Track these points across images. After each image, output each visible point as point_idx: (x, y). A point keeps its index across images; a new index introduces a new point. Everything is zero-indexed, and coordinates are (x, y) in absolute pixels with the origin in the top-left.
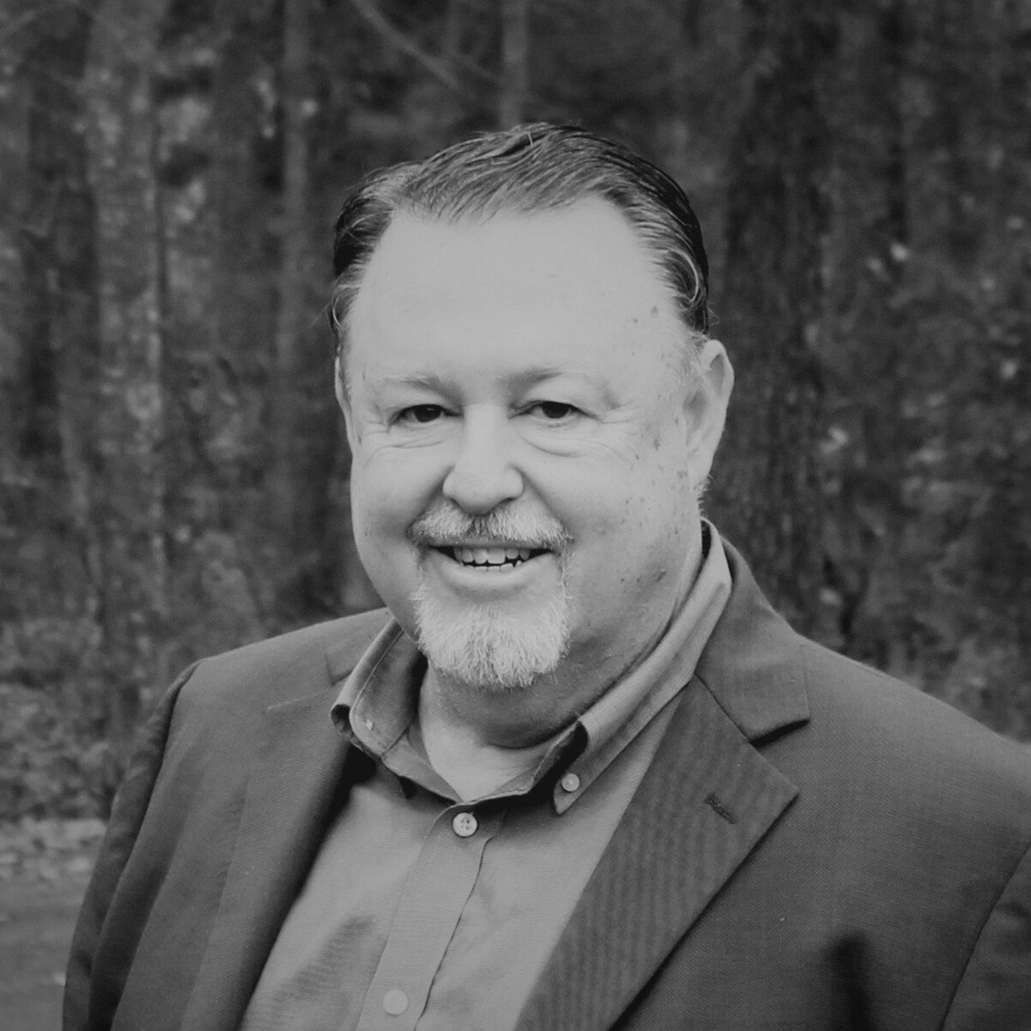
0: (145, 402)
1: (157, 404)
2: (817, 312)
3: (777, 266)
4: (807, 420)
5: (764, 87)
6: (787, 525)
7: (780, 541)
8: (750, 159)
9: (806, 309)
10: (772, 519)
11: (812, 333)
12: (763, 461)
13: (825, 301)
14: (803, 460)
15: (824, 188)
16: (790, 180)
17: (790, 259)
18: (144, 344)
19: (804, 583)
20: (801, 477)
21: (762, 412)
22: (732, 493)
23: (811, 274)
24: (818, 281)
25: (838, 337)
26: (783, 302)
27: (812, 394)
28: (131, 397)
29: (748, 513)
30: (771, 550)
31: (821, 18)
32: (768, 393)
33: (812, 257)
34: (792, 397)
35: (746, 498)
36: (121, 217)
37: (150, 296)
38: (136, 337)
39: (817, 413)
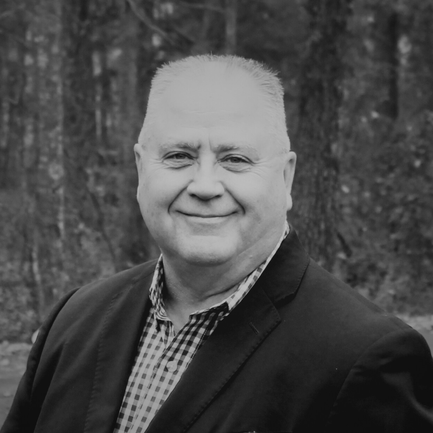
0: (57, 172)
1: (62, 172)
2: (336, 139)
3: (320, 120)
4: (332, 183)
5: (315, 46)
6: (323, 226)
7: (320, 233)
8: (309, 76)
9: (331, 137)
10: (316, 223)
11: (334, 147)
12: (313, 200)
13: (340, 134)
14: (330, 199)
15: (340, 88)
16: (325, 85)
17: (325, 117)
18: (56, 148)
19: (329, 250)
20: (329, 206)
21: (313, 180)
22: (300, 213)
23: (333, 123)
24: (337, 126)
25: (346, 149)
26: (322, 134)
27: (334, 173)
28: (51, 170)
29: (307, 221)
30: (316, 236)
31: (339, 19)
32: (316, 172)
33: (335, 116)
34: (325, 174)
35: (306, 215)
36: (47, 96)
37: (59, 128)
38: (53, 145)
39: (336, 180)
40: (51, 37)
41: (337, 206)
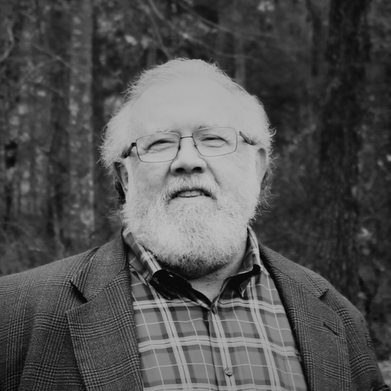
0: (88, 218)
1: (92, 218)
2: (356, 182)
3: (340, 164)
4: (352, 225)
5: (335, 92)
6: (344, 267)
7: (341, 273)
8: (329, 121)
9: (351, 181)
10: (338, 264)
11: (354, 190)
12: (335, 241)
13: (359, 178)
14: (351, 240)
15: (359, 133)
16: (345, 130)
17: (346, 161)
18: (88, 194)
19: (351, 290)
20: (350, 248)
21: (335, 222)
22: (322, 254)
23: (354, 167)
24: (357, 169)
25: (365, 192)
26: (343, 178)
27: (354, 215)
28: (82, 216)
29: (329, 262)
30: (338, 277)
31: (357, 65)
32: (337, 214)
33: (355, 160)
34: (346, 216)
35: (328, 256)
36: (79, 144)
37: (90, 175)
38: (84, 192)
39: (356, 222)
40: (81, 87)
41: (358, 246)
